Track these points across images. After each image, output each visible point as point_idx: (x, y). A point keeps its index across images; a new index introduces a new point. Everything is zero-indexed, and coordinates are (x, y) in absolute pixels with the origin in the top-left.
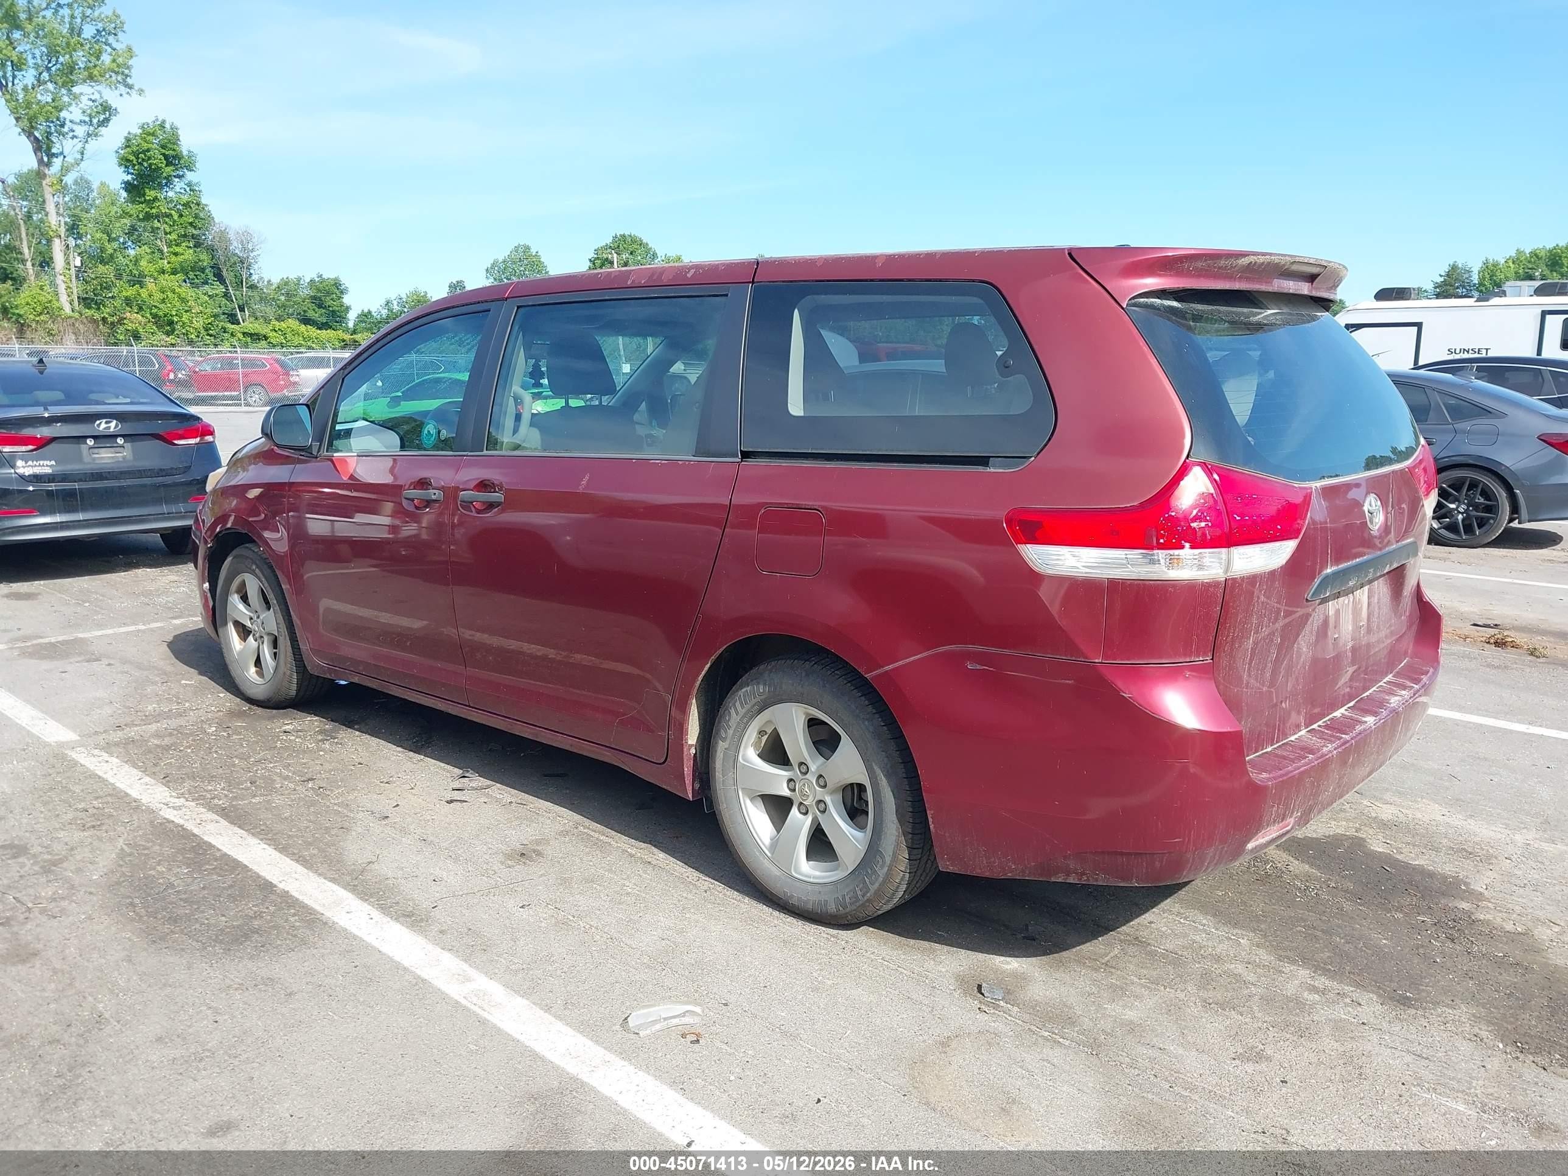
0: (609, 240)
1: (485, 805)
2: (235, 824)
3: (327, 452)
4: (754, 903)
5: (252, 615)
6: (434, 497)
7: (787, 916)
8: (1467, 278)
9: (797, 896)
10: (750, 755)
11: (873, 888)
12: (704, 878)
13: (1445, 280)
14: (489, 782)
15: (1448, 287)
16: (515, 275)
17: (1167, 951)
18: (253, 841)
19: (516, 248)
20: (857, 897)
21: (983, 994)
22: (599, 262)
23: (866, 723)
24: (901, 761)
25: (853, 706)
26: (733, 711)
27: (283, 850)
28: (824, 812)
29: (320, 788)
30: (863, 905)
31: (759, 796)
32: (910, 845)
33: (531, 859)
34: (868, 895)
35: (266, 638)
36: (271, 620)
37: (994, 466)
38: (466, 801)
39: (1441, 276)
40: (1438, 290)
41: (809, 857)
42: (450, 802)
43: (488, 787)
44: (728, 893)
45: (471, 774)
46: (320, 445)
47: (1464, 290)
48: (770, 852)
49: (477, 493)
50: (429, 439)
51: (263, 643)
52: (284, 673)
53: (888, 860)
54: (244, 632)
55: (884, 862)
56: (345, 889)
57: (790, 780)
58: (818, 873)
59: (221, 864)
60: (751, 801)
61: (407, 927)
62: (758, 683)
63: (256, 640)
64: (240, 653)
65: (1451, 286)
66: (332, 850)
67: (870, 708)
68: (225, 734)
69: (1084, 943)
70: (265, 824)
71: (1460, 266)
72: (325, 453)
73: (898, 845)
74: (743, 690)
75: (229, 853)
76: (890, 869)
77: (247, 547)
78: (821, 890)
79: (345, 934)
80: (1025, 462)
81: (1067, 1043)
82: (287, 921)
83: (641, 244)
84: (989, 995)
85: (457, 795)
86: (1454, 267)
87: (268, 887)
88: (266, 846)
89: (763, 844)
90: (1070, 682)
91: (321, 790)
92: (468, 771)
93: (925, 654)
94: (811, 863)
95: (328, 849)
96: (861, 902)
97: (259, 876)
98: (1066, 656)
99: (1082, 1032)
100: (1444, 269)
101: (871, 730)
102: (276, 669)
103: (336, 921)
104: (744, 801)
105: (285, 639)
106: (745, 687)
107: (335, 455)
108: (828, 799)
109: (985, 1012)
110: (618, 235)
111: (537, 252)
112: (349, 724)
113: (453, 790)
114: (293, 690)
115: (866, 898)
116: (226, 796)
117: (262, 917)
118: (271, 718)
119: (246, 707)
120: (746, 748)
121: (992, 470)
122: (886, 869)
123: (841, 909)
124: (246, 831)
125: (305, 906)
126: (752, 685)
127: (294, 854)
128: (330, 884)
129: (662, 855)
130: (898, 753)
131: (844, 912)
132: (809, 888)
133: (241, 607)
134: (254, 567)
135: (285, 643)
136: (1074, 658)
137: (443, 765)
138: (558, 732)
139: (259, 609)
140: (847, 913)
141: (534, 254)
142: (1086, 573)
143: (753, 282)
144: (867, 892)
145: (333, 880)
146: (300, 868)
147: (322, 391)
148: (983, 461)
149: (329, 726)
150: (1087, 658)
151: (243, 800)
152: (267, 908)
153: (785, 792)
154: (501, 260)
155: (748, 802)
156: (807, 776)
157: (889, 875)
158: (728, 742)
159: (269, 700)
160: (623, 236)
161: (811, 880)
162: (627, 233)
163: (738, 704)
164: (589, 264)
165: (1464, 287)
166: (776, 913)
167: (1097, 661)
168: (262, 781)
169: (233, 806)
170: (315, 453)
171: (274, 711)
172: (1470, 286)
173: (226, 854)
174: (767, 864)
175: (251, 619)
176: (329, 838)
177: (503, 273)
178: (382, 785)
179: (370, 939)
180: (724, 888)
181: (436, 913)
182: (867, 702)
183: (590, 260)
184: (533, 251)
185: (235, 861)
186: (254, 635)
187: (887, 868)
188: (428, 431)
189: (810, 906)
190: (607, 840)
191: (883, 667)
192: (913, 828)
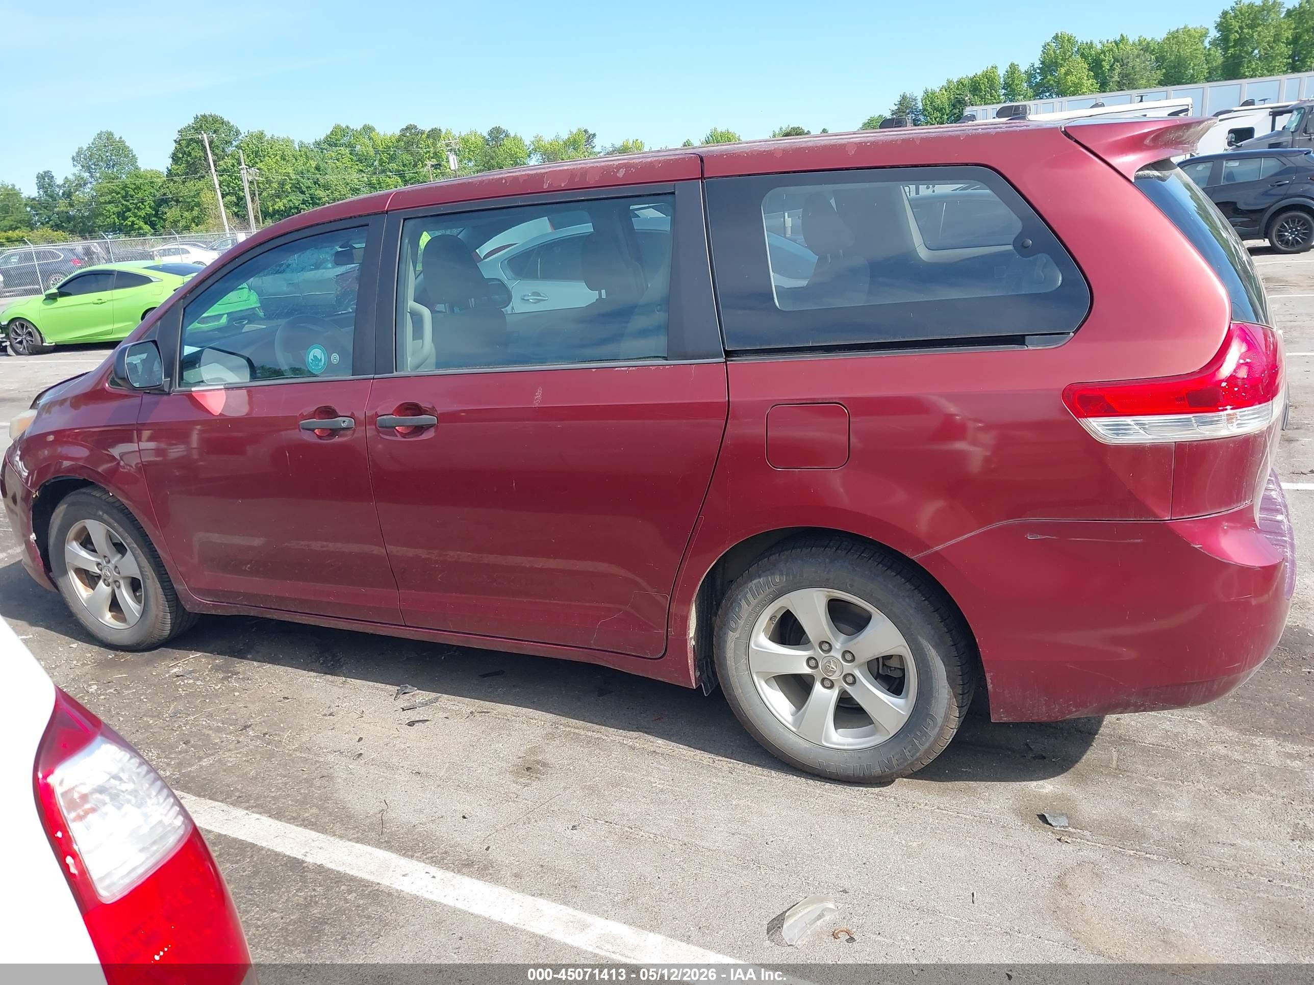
0: (191, 121)
1: (447, 721)
2: (204, 796)
3: (179, 386)
4: (782, 775)
5: (99, 560)
6: (344, 425)
7: (823, 783)
8: (914, 105)
9: (835, 764)
10: (762, 641)
11: (922, 749)
12: (717, 758)
13: (899, 109)
14: (433, 695)
15: (901, 114)
16: (102, 161)
17: (1153, 745)
18: (239, 812)
19: (100, 136)
20: (905, 759)
21: (1051, 825)
22: (184, 142)
23: (907, 600)
24: (947, 631)
25: (890, 586)
26: (743, 603)
27: (278, 815)
28: (854, 682)
29: (265, 734)
30: (912, 763)
31: (773, 677)
32: (960, 705)
33: (538, 771)
34: (918, 754)
35: (122, 582)
36: (130, 564)
37: (1032, 344)
38: (427, 720)
39: (896, 105)
40: (895, 116)
41: (837, 727)
42: (411, 724)
43: (437, 699)
44: (751, 769)
45: (410, 689)
46: (171, 381)
47: (913, 115)
48: (795, 728)
49: (398, 417)
50: (318, 365)
51: (119, 587)
52: (157, 616)
53: (940, 720)
54: (91, 580)
55: (935, 725)
56: (380, 848)
57: (809, 659)
58: (851, 740)
59: (223, 848)
60: (766, 682)
61: (478, 879)
62: (773, 574)
63: (108, 585)
64: (89, 600)
65: (903, 112)
66: (330, 805)
67: (908, 586)
68: (112, 691)
69: (1085, 752)
70: (236, 789)
71: (908, 96)
72: (178, 389)
73: (950, 707)
74: (754, 582)
75: (224, 833)
76: (942, 728)
77: (84, 493)
78: (860, 755)
79: (415, 899)
80: (1065, 338)
81: (1155, 857)
82: (346, 901)
83: (223, 123)
84: (1057, 824)
85: (412, 715)
86: (904, 97)
87: (295, 865)
88: (258, 816)
89: (788, 722)
90: (1139, 541)
91: (267, 736)
92: (406, 687)
93: (978, 532)
94: (839, 730)
95: (327, 805)
96: (909, 762)
97: (277, 854)
98: (1135, 517)
99: (1158, 843)
100: (897, 99)
101: (914, 606)
102: (144, 613)
103: (399, 888)
104: (759, 683)
105: (154, 581)
106: (755, 579)
107: (193, 389)
108: (857, 673)
109: (1066, 842)
110: (199, 115)
111: (121, 138)
112: (241, 654)
113: (403, 710)
114: (167, 630)
115: (915, 758)
116: (168, 764)
117: (316, 902)
118: (148, 662)
119: (111, 655)
120: (758, 634)
121: (1030, 348)
122: (937, 729)
123: (887, 770)
124: (222, 801)
125: (352, 879)
126: (767, 576)
127: (294, 818)
128: (359, 846)
129: (660, 741)
130: (943, 623)
131: (890, 772)
132: (845, 754)
133: (84, 553)
134: (101, 513)
135: (153, 586)
136: (1143, 519)
137: (371, 684)
138: (522, 640)
139: (108, 553)
140: (893, 773)
141: (117, 140)
142: (1153, 439)
143: (702, 178)
144: (917, 753)
145: (358, 840)
146: (314, 834)
147: (159, 323)
148: (1019, 340)
149: (219, 660)
150: (1157, 518)
151: (191, 765)
152: (314, 890)
153: (806, 670)
154: (85, 148)
155: (763, 683)
156: (832, 653)
157: (940, 734)
158: (738, 632)
159: (138, 644)
160: (204, 116)
161: (846, 747)
162: (207, 113)
163: (749, 596)
164: (174, 145)
165: (913, 113)
166: (811, 782)
167: (1167, 518)
168: (196, 739)
169: (183, 775)
170: (167, 390)
171: (146, 654)
172: (917, 112)
173: (220, 835)
174: (793, 738)
175: (98, 564)
176: (319, 792)
177: (90, 160)
178: (326, 718)
179: (449, 901)
180: (743, 765)
181: (493, 854)
182: (903, 579)
183: (175, 141)
184: (117, 136)
185: (235, 840)
186: (105, 580)
187: (939, 729)
188: (314, 356)
189: (851, 773)
190: (596, 735)
191: (932, 548)
192: (963, 689)
